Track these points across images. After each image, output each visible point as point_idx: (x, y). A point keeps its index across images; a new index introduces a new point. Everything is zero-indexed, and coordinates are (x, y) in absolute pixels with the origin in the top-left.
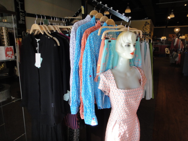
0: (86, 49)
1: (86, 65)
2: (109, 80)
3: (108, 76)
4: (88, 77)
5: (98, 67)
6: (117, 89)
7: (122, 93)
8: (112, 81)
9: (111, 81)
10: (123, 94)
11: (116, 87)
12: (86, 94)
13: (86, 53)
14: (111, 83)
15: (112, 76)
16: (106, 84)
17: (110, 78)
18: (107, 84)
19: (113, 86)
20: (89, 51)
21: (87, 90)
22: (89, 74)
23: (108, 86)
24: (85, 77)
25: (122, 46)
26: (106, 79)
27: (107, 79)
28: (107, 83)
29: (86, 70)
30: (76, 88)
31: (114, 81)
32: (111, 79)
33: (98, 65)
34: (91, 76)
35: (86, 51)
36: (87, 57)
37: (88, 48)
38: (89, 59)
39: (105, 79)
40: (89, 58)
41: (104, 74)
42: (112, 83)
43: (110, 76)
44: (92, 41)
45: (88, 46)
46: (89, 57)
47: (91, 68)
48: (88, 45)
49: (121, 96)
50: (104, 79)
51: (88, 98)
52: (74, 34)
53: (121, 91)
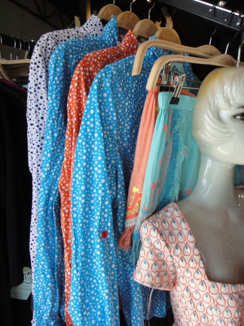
0: (85, 130)
1: (88, 193)
2: (177, 247)
3: (171, 234)
4: (96, 240)
5: (132, 198)
6: (209, 283)
7: (226, 297)
8: (188, 250)
9: (182, 251)
10: (232, 303)
11: (201, 276)
12: (87, 305)
13: (87, 143)
14: (182, 259)
15: (185, 232)
16: (164, 263)
17: (180, 239)
18: (169, 264)
19: (193, 271)
20: (96, 135)
21: (91, 289)
22: (100, 226)
23: (172, 268)
24: (84, 239)
25: (218, 118)
26: (163, 244)
27: (167, 245)
28: (169, 259)
29: (87, 213)
30: (49, 276)
31: (196, 251)
32: (182, 246)
33: (134, 190)
34: (104, 234)
35: (87, 136)
36: (89, 160)
37: (94, 122)
38: (99, 169)
39: (160, 246)
40: (100, 162)
41: (157, 225)
42: (187, 258)
43: (180, 233)
44: (107, 98)
45: (93, 116)
46: (100, 158)
47: (107, 203)
48: (92, 112)
49: (222, 308)
50: (158, 246)
51: (95, 319)
52: (39, 74)
53: (224, 289)
